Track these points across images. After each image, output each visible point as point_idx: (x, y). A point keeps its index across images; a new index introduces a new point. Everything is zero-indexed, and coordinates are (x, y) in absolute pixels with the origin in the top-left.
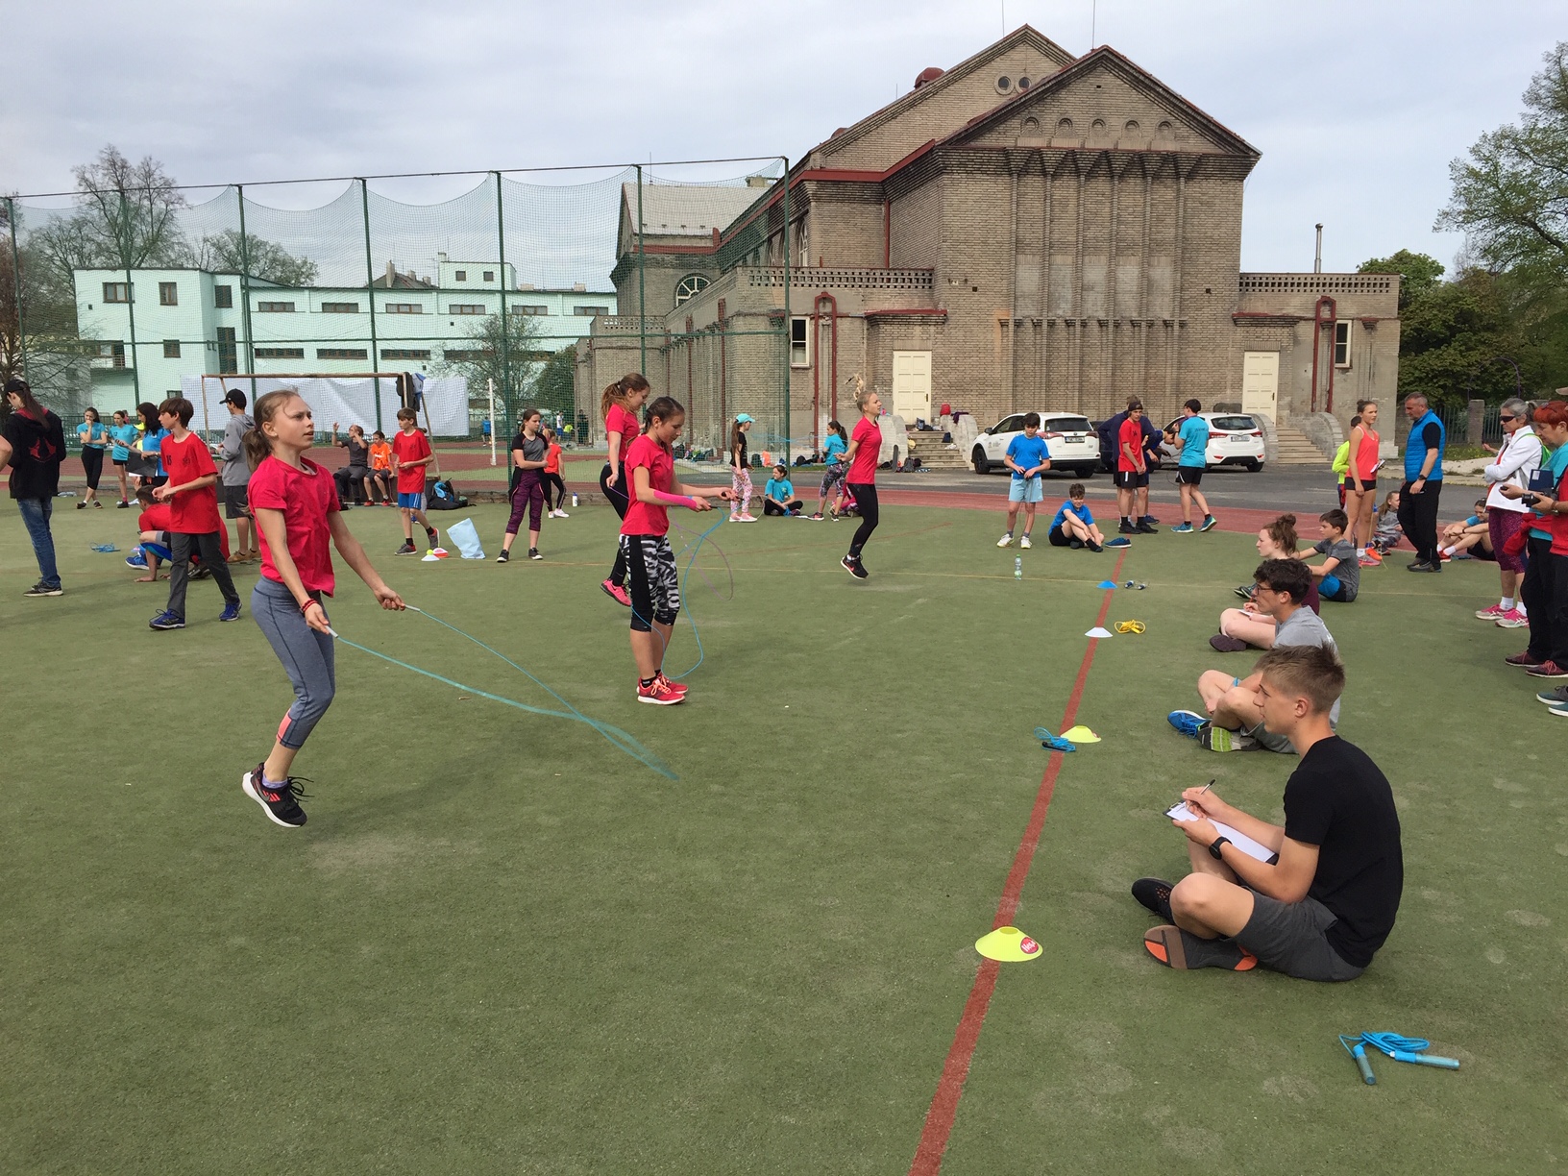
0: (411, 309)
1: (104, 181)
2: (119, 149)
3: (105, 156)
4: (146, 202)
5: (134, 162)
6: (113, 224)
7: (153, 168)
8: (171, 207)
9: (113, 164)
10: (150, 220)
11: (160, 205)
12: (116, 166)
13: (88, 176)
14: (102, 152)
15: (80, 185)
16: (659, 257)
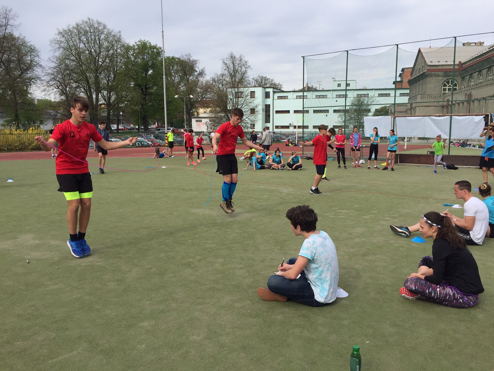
0: (324, 97)
1: (229, 63)
2: (233, 53)
3: (230, 55)
4: (240, 68)
5: (237, 56)
6: (231, 75)
7: (242, 58)
8: (246, 69)
9: (232, 57)
10: (240, 73)
11: (243, 69)
12: (232, 58)
13: (225, 61)
14: (229, 54)
15: (223, 64)
16: (437, 73)
